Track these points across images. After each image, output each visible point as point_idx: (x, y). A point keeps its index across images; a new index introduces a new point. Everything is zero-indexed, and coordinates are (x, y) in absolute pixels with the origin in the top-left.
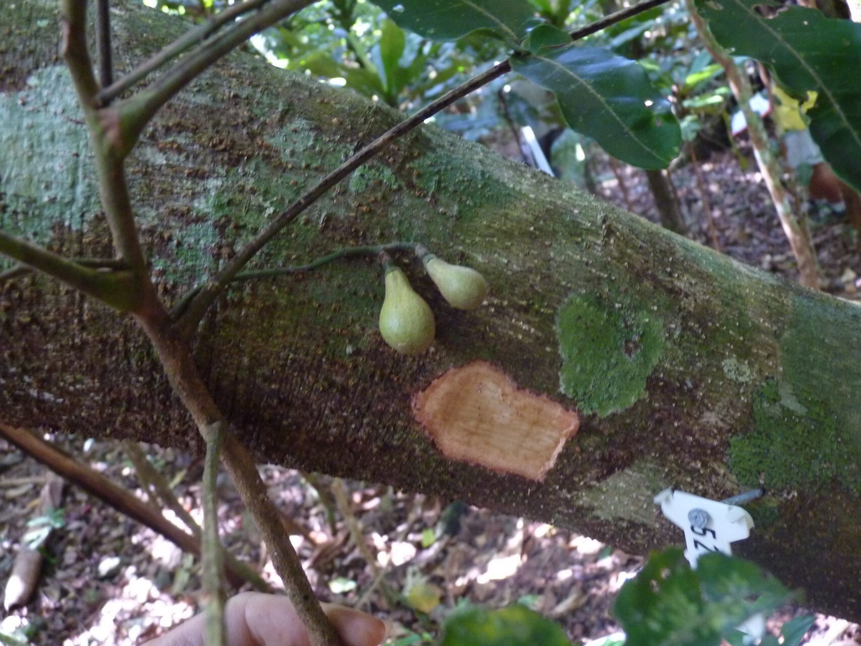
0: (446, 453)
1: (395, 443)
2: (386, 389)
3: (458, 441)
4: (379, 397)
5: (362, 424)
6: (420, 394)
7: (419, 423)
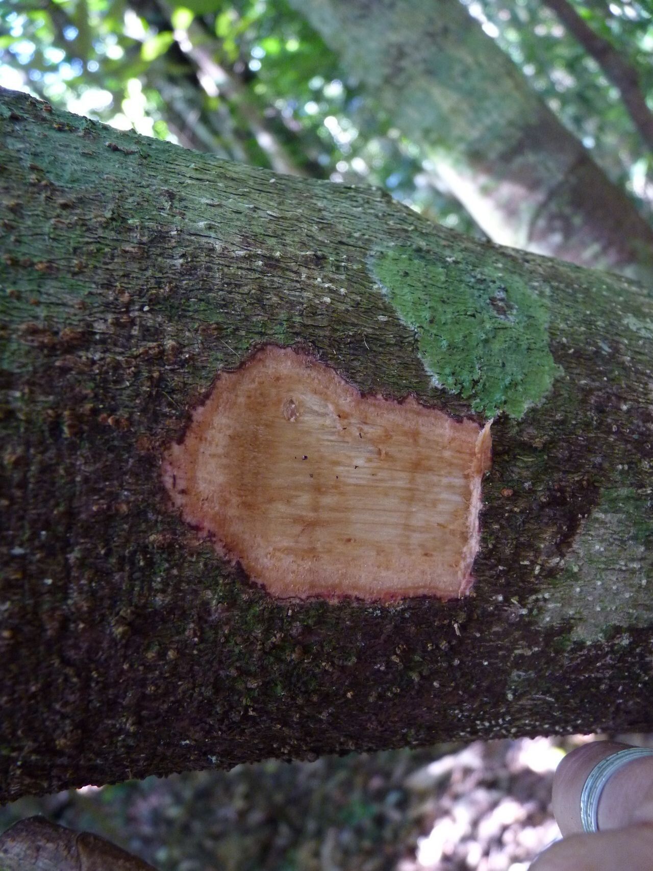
0: (274, 590)
1: (159, 600)
2: (96, 456)
3: (288, 551)
4: (86, 480)
5: (67, 568)
6: (176, 449)
7: (197, 528)
